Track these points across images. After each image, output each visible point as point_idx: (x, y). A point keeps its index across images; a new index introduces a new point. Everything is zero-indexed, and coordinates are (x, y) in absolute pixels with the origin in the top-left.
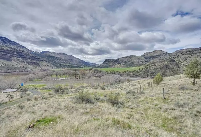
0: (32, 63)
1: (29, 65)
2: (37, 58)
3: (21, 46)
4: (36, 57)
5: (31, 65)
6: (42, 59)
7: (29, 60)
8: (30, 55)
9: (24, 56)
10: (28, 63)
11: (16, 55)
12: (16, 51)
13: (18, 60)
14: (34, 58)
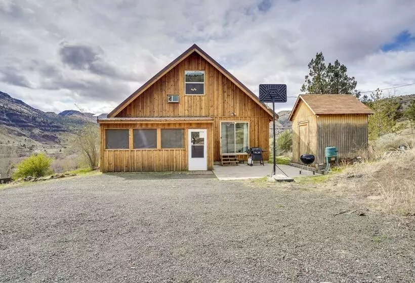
0: (43, 137)
1: (36, 142)
2: (52, 126)
3: (14, 101)
4: (51, 123)
5: (40, 141)
6: (64, 127)
7: (37, 131)
8: (38, 120)
9: (25, 122)
10: (33, 137)
11: (4, 120)
12: (6, 111)
13: (10, 132)
14: (47, 127)
